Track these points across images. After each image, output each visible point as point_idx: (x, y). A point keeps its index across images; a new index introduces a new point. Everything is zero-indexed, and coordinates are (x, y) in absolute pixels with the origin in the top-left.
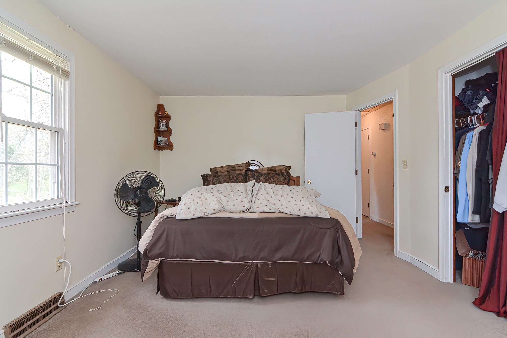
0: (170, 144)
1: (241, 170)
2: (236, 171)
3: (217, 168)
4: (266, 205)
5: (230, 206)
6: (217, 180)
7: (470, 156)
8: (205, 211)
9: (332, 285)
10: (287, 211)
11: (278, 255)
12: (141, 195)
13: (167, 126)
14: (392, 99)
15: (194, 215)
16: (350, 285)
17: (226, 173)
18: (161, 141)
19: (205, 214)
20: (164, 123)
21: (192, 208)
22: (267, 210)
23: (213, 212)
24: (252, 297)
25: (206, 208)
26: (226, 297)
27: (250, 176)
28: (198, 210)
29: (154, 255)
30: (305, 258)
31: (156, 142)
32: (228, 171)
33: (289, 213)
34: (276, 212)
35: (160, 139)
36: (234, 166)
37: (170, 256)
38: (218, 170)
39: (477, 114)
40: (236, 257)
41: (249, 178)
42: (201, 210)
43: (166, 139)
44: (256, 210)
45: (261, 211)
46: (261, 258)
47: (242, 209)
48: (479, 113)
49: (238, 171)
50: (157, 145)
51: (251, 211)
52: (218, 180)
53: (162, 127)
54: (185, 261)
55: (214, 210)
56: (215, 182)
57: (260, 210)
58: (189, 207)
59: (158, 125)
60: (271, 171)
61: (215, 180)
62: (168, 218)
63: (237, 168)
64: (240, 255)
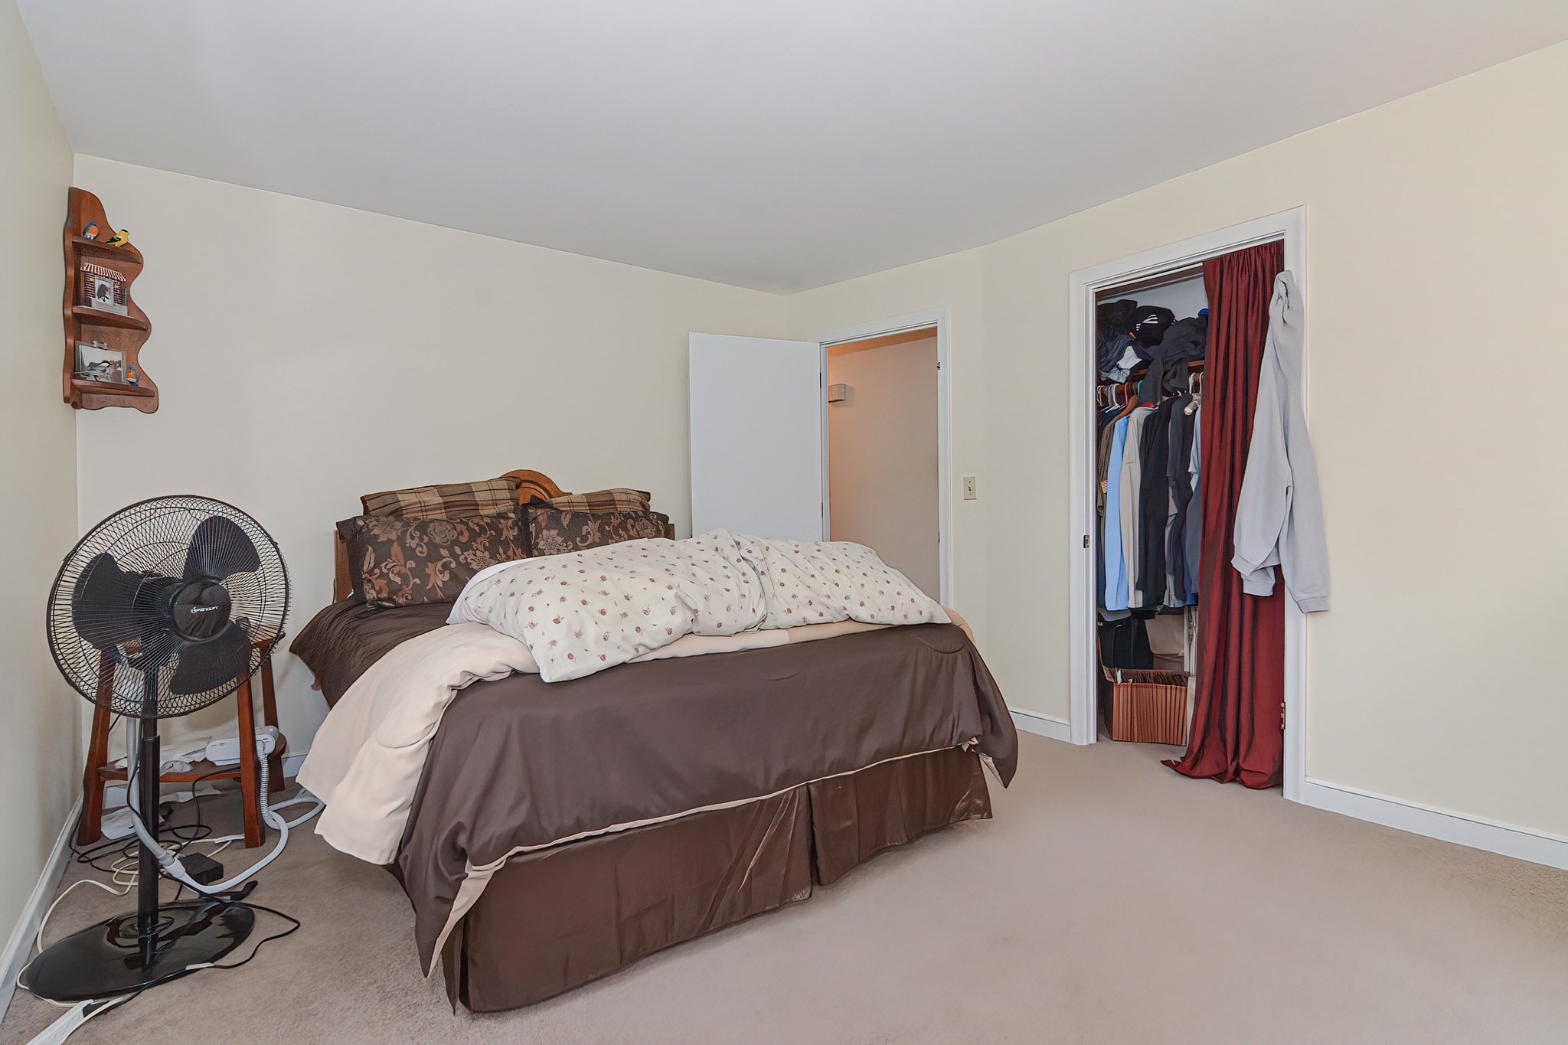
0: (142, 385)
1: (495, 502)
2: (478, 505)
3: (394, 493)
4: (810, 603)
5: (715, 614)
6: (421, 539)
7: (1126, 467)
8: (638, 638)
9: (963, 801)
10: (864, 614)
11: (871, 744)
12: (202, 610)
13: (122, 297)
14: (935, 325)
15: (603, 658)
16: (1006, 787)
17: (441, 515)
18: (106, 364)
19: (637, 650)
20: (107, 285)
21: (592, 633)
22: (813, 617)
23: (664, 637)
24: (807, 896)
25: (638, 629)
26: (726, 925)
27: (543, 525)
28: (615, 638)
29: (494, 840)
30: (927, 740)
31: (73, 365)
32: (447, 506)
33: (870, 620)
34: (835, 621)
35: (90, 354)
36: (467, 489)
37: (551, 830)
38: (402, 504)
39: (1115, 382)
40: (767, 778)
41: (539, 532)
42: (624, 638)
43: (116, 356)
44: (785, 619)
45: (799, 622)
46: (831, 767)
47: (750, 619)
48: (1120, 381)
49: (485, 505)
50: (77, 382)
51: (769, 623)
52: (426, 539)
53: (101, 300)
54: (607, 834)
55: (670, 632)
56: (414, 546)
57: (795, 618)
58: (577, 631)
59: (77, 290)
60: (599, 506)
61: (412, 538)
62: (479, 683)
63: (480, 497)
64: (778, 769)
